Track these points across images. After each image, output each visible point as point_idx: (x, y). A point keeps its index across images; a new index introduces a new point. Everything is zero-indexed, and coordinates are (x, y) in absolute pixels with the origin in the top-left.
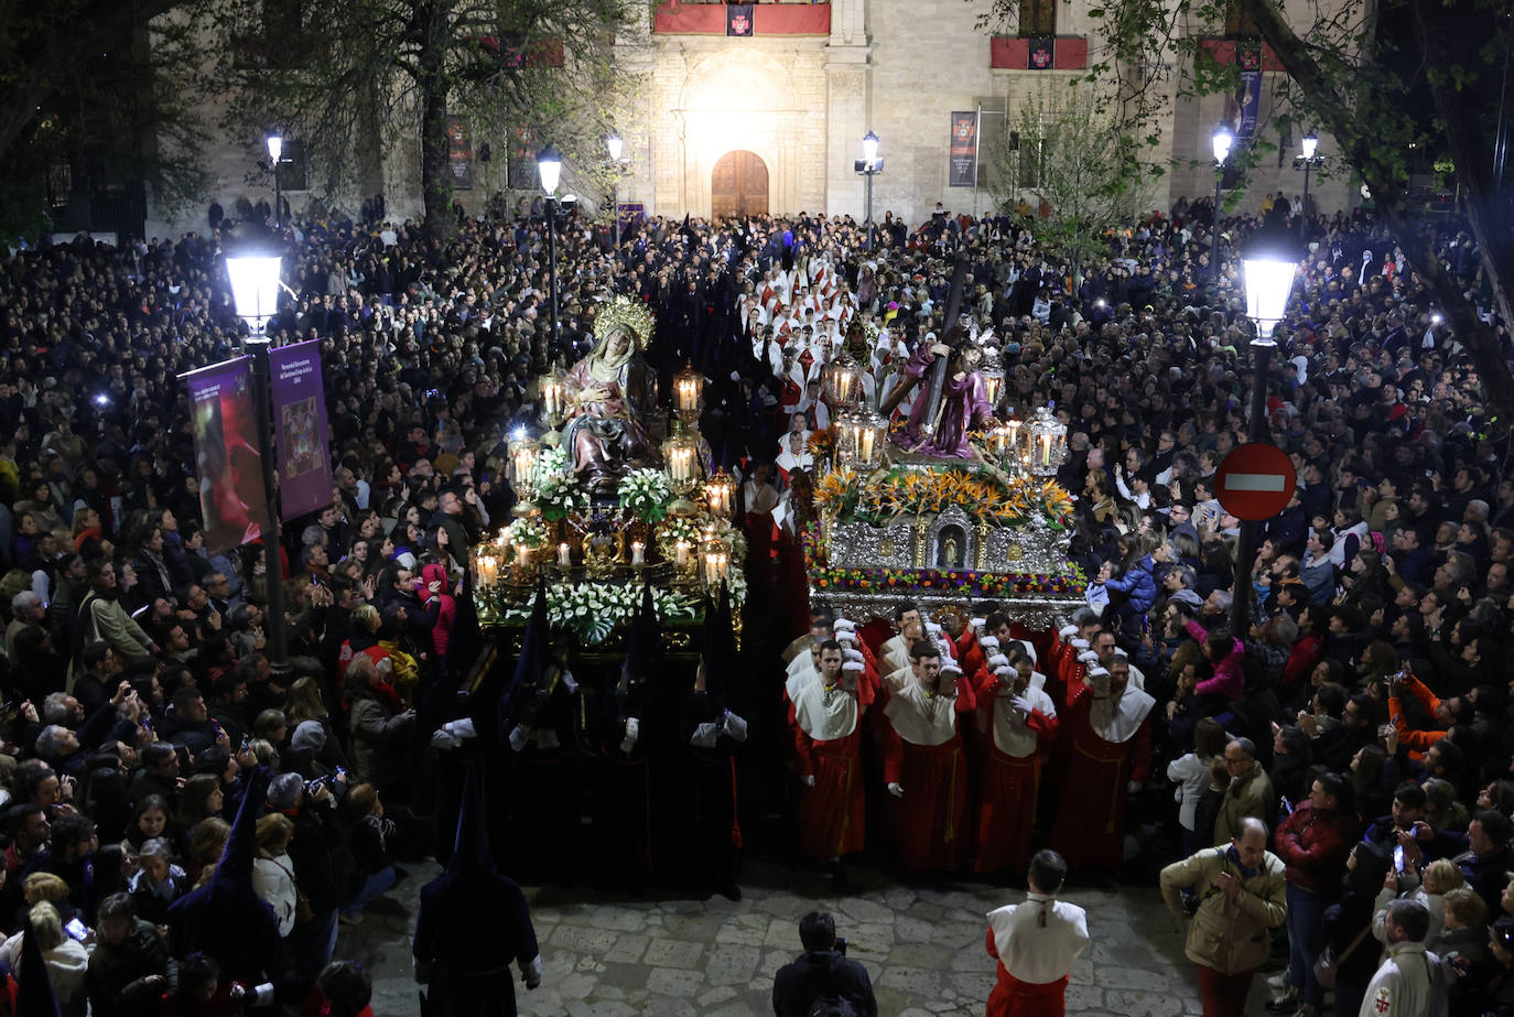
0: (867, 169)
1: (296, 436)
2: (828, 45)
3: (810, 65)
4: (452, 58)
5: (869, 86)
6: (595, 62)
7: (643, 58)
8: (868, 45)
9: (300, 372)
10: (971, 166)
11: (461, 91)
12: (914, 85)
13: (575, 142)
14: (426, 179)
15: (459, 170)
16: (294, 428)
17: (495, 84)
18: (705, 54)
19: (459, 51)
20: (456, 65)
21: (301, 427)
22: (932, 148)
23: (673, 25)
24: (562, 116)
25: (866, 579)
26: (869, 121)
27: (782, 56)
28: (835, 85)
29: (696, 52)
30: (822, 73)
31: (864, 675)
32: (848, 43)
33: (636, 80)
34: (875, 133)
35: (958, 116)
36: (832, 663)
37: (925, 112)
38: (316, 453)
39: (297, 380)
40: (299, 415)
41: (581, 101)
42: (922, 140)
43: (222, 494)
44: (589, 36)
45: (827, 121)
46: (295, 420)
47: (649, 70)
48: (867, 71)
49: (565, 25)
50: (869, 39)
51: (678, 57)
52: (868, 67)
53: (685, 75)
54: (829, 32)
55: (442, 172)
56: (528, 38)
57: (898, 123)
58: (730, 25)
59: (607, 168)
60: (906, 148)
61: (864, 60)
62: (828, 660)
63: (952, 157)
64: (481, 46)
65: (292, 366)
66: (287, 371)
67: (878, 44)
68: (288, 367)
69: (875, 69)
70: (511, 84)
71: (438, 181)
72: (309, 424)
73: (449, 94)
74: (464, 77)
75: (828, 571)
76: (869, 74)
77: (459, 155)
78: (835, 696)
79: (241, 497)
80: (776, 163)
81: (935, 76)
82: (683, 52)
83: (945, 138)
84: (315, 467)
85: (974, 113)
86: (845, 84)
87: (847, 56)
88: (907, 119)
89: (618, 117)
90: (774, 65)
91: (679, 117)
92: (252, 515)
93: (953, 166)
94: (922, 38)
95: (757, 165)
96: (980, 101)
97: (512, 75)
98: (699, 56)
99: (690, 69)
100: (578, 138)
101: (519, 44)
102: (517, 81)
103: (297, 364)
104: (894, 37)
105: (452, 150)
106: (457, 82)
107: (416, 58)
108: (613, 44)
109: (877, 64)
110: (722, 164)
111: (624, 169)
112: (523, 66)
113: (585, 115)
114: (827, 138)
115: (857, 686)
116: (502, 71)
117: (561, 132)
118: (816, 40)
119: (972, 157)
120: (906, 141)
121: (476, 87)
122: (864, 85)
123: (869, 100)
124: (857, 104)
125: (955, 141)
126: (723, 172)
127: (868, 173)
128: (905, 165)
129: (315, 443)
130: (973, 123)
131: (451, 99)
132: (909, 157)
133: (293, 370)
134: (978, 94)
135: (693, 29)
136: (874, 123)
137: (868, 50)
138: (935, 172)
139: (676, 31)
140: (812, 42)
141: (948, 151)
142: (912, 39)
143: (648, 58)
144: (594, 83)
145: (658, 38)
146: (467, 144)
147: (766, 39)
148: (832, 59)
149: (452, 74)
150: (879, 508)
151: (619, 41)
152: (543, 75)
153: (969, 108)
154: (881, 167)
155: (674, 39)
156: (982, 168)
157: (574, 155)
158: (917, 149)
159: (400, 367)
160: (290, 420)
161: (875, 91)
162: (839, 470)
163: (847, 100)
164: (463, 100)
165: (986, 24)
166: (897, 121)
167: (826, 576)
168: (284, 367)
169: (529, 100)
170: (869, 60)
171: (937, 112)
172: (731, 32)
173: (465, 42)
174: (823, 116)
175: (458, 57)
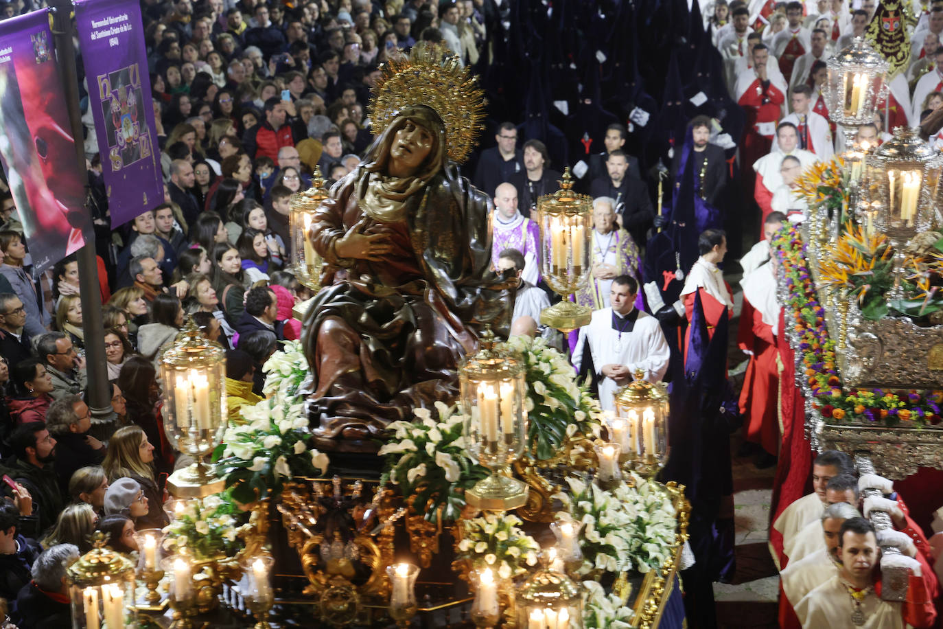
1: (118, 116)
9: (117, 31)
16: (115, 106)
21: (123, 103)
25: (908, 407)
31: (920, 579)
36: (861, 557)
38: (143, 138)
39: (114, 42)
40: (120, 88)
43: (35, 192)
46: (116, 94)
62: (854, 551)
65: (104, 23)
66: (100, 29)
68: (100, 24)
72: (132, 100)
75: (845, 394)
78: (872, 609)
79: (57, 196)
84: (142, 156)
92: (73, 218)
103: (112, 20)
115: (906, 594)
129: (141, 126)
133: (107, 28)
150: (929, 294)
159: (244, 26)
160: (109, 94)
162: (856, 232)
167: (842, 403)
168: (95, 25)
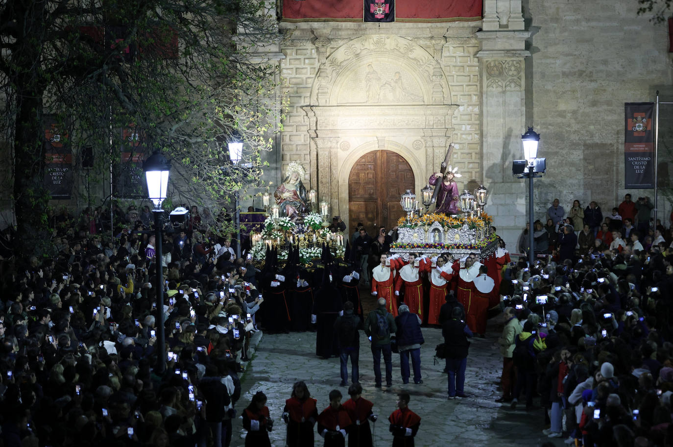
0: (526, 170)
2: (480, 30)
3: (459, 52)
4: (49, 52)
5: (529, 76)
6: (211, 54)
7: (267, 49)
8: (527, 29)
10: (650, 164)
11: (60, 86)
12: (581, 73)
13: (188, 145)
14: (18, 188)
15: (56, 176)
17: (99, 80)
18: (341, 42)
19: (58, 44)
20: (55, 60)
22: (603, 145)
23: (303, 10)
24: (175, 116)
26: (529, 116)
27: (428, 43)
28: (490, 75)
29: (329, 40)
30: (475, 62)
32: (504, 28)
33: (260, 73)
34: (537, 129)
35: (632, 109)
37: (594, 104)
41: (196, 98)
42: (592, 135)
44: (203, 26)
45: (481, 114)
47: (274, 62)
48: (527, 58)
49: (178, 13)
50: (528, 22)
51: (309, 46)
52: (527, 53)
53: (317, 65)
54: (483, 17)
55: (36, 180)
56: (135, 30)
57: (564, 117)
58: (367, 9)
59: (226, 174)
60: (574, 145)
61: (522, 46)
63: (628, 155)
64: (82, 38)
67: (538, 28)
69: (535, 56)
70: (116, 80)
71: (31, 191)
73: (45, 92)
74: (62, 74)
76: (528, 61)
77: (55, 159)
80: (423, 164)
81: (605, 62)
82: (315, 39)
83: (618, 133)
85: (652, 105)
86: (501, 74)
87: (503, 42)
88: (574, 112)
89: (237, 118)
90: (419, 53)
91: (311, 114)
93: (628, 165)
94: (588, 20)
95: (401, 167)
96: (657, 90)
97: (117, 70)
98: (334, 44)
99: (324, 60)
100: (193, 140)
101: (124, 35)
102: (123, 76)
104: (556, 20)
105: (48, 155)
106: (53, 78)
107: (9, 52)
108: (234, 31)
109: (537, 50)
110: (361, 166)
111: (246, 175)
112: (130, 60)
113: (200, 114)
114: (482, 135)
116: (105, 67)
117: (173, 134)
118: (466, 24)
119: (651, 155)
120: (574, 137)
121: (77, 84)
122: (523, 74)
123: (529, 92)
124: (516, 97)
125: (630, 138)
126: (362, 175)
127: (527, 175)
128: (572, 164)
130: (651, 116)
131: (48, 98)
132: (577, 155)
134: (656, 82)
135: (326, 15)
136: (536, 118)
137: (527, 35)
138: (608, 172)
139: (306, 18)
140: (460, 27)
141: (622, 148)
142: (578, 21)
143: (274, 48)
144: (211, 77)
145: (284, 25)
146: (64, 149)
147: (411, 25)
148: (486, 45)
149: (49, 71)
151: (241, 29)
152: (153, 73)
153: (646, 99)
154: (543, 168)
155: (304, 25)
156: (663, 167)
157: (187, 161)
158: (587, 146)
161: (536, 80)
163: (504, 92)
164: (61, 99)
165: (650, 9)
166: (562, 114)
169: (136, 97)
170: (528, 46)
171: (609, 103)
172: (370, 17)
173: (64, 34)
174: (476, 110)
175: (57, 49)
